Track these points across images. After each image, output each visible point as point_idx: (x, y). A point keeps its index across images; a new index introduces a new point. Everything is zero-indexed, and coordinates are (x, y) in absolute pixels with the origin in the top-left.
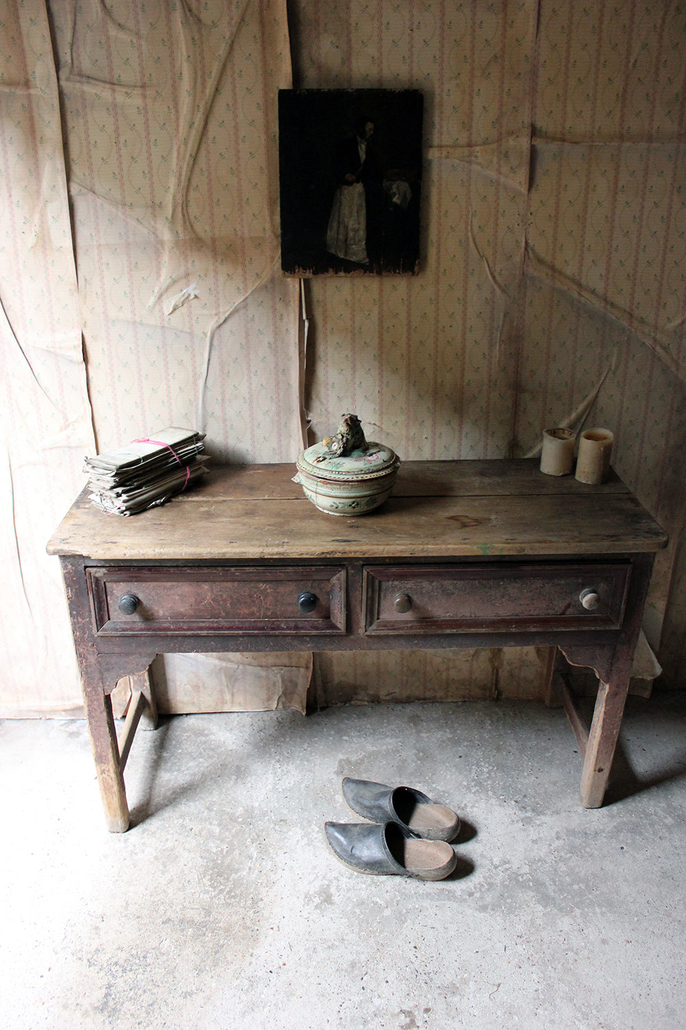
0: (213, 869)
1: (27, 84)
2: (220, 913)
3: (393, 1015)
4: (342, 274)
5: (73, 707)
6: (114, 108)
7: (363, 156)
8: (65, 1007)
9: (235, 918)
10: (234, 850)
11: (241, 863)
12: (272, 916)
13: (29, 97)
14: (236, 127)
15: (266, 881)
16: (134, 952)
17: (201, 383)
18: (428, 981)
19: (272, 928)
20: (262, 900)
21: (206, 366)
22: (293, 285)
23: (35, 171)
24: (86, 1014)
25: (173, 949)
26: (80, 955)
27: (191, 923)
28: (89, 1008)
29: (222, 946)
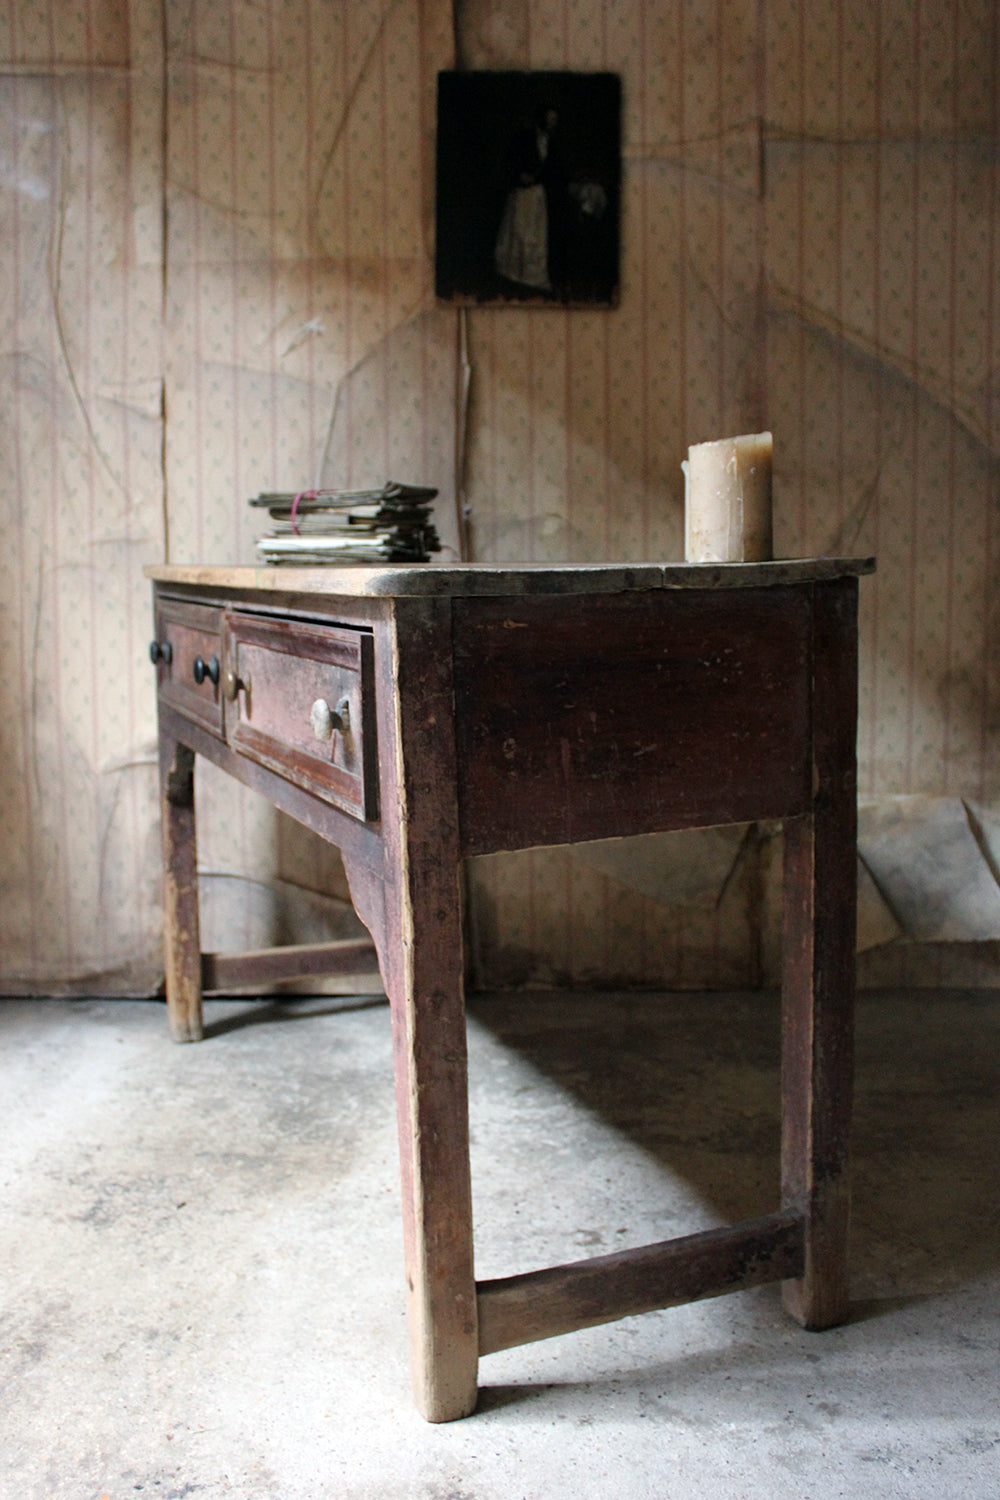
0: (284, 1115)
1: (128, 64)
2: (291, 1150)
3: (564, 1234)
4: (515, 302)
6: (232, 96)
7: (543, 151)
8: (27, 1214)
10: (322, 1101)
11: (332, 1112)
13: (128, 81)
14: (384, 122)
16: (145, 1177)
17: (320, 454)
18: (626, 1207)
20: (360, 1140)
21: (327, 429)
22: (449, 319)
23: (124, 169)
24: (58, 1220)
25: (209, 1176)
26: (58, 1175)
27: (243, 1156)
28: (64, 1217)
29: (289, 1176)
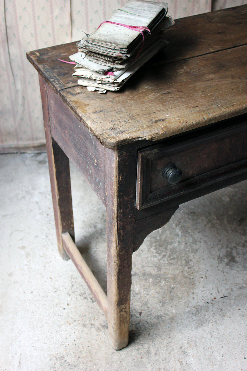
0: (155, 242)
2: (167, 269)
5: (39, 144)
8: (84, 326)
9: (177, 272)
10: (166, 231)
11: (172, 239)
12: (200, 270)
15: (191, 249)
19: (202, 277)
20: (191, 260)
24: (98, 329)
25: (142, 291)
26: (85, 296)
27: (150, 275)
28: (100, 327)
29: (173, 288)
